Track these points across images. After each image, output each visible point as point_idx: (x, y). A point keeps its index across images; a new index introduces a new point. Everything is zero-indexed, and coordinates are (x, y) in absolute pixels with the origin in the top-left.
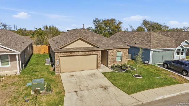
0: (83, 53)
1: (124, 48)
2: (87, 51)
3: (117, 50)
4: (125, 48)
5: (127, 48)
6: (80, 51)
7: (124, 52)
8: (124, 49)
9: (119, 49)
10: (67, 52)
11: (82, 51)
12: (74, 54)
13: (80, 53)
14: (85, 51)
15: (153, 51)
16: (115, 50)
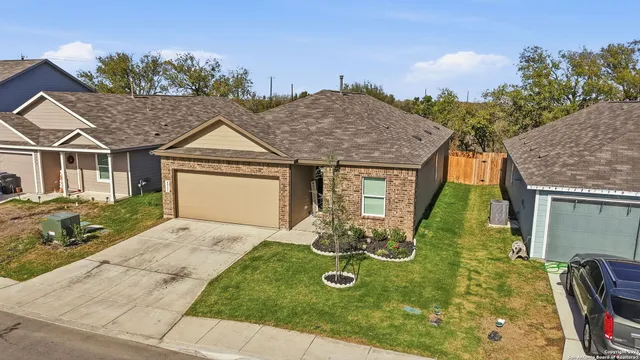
0: (232, 169)
1: (393, 169)
2: (244, 163)
3: (363, 170)
4: (402, 169)
5: (408, 169)
6: (224, 162)
7: (397, 182)
8: (396, 172)
9: (372, 167)
10: (189, 160)
11: (229, 162)
12: (206, 167)
13: (225, 168)
14: (237, 163)
15: (554, 200)
16: (356, 171)
